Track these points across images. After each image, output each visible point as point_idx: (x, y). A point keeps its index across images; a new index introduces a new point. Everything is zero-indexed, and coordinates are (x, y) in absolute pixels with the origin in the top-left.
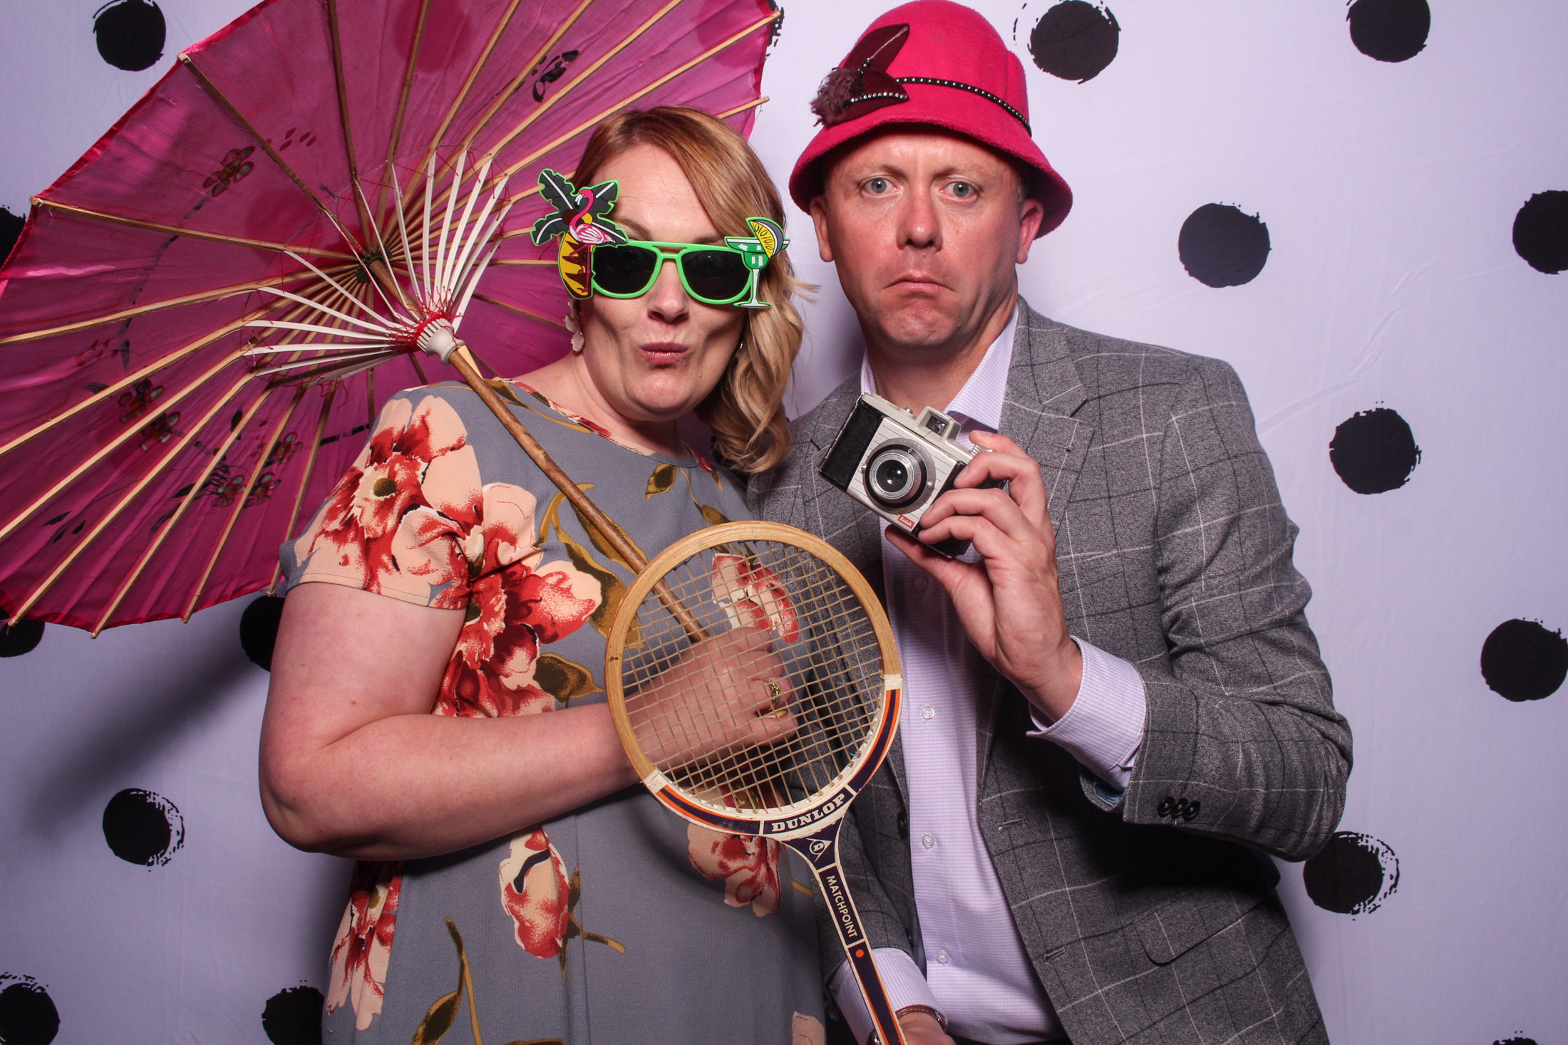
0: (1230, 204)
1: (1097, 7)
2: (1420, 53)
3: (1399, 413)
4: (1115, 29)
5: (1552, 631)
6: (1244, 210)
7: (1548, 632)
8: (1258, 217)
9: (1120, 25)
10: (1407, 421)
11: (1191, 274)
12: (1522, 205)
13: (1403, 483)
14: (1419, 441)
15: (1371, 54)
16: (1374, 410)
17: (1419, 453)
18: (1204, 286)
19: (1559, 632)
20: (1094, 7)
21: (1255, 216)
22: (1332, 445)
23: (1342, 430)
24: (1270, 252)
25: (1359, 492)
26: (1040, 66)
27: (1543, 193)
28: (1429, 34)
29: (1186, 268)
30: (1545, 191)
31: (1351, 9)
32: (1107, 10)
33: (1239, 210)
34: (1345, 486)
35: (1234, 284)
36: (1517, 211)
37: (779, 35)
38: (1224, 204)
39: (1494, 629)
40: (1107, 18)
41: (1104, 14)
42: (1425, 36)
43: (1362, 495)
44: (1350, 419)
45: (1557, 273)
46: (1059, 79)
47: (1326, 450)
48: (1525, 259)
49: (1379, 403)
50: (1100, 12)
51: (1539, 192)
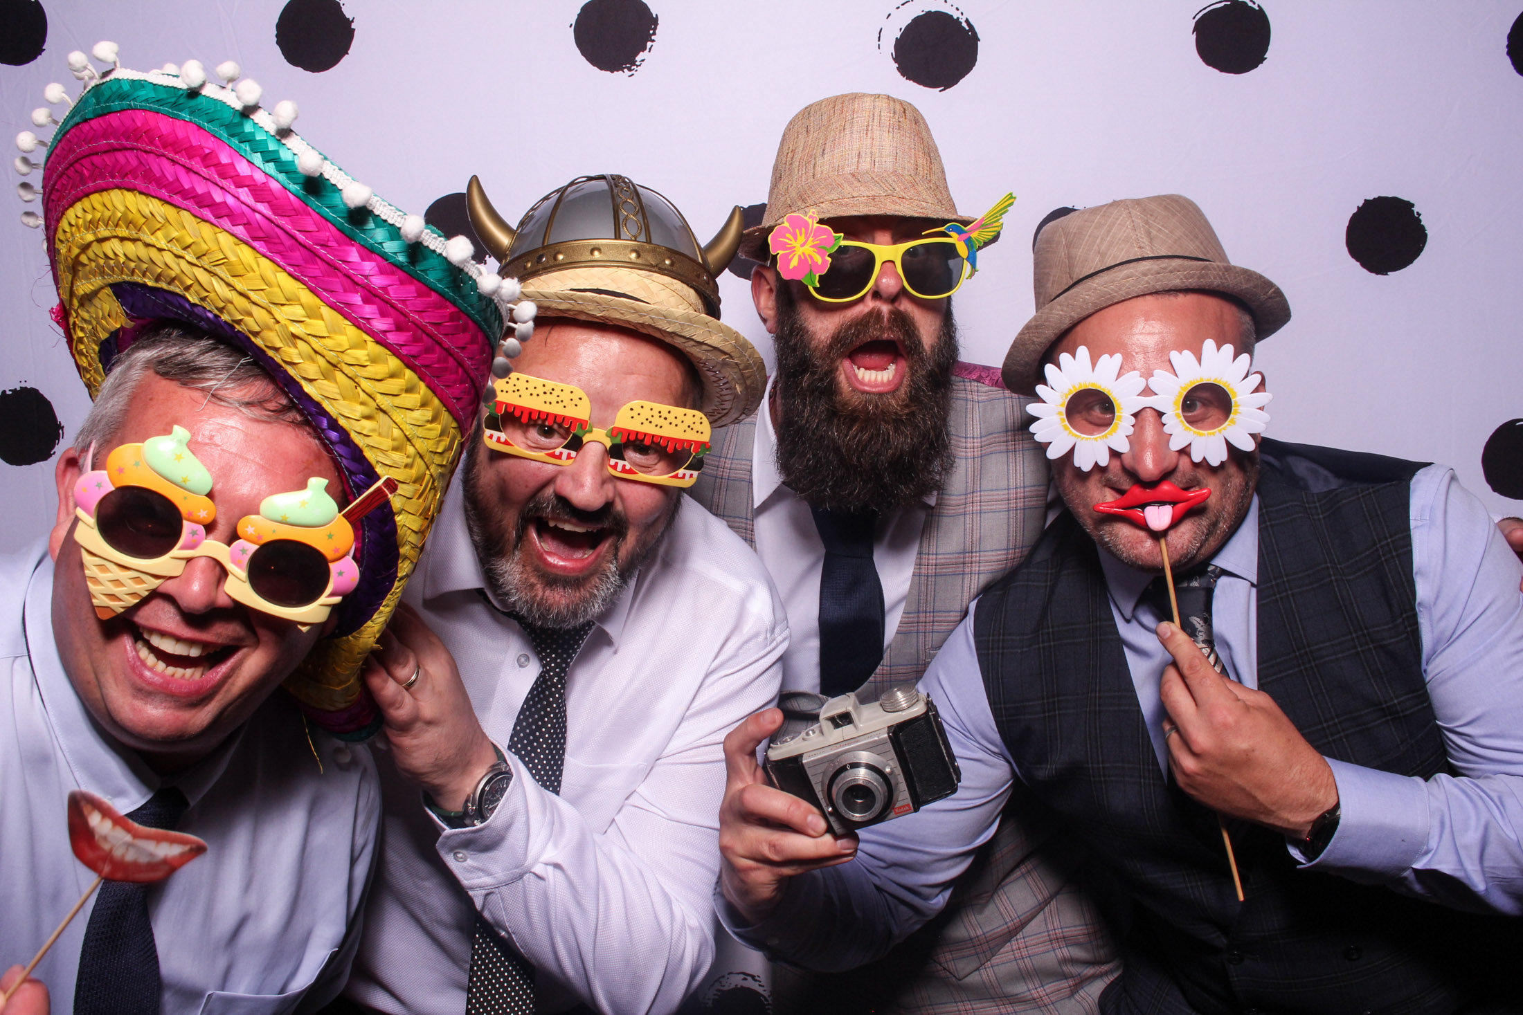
1: (958, 18)
2: (1260, 66)
4: (975, 38)
9: (980, 36)
12: (1355, 210)
15: (1215, 67)
20: (955, 18)
26: (903, 75)
27: (1374, 199)
28: (1270, 47)
30: (1376, 197)
31: (1196, 23)
32: (967, 21)
36: (1350, 216)
37: (653, 41)
40: (967, 28)
41: (964, 25)
42: (1267, 50)
45: (1387, 274)
46: (921, 87)
48: (1357, 261)
50: (961, 23)
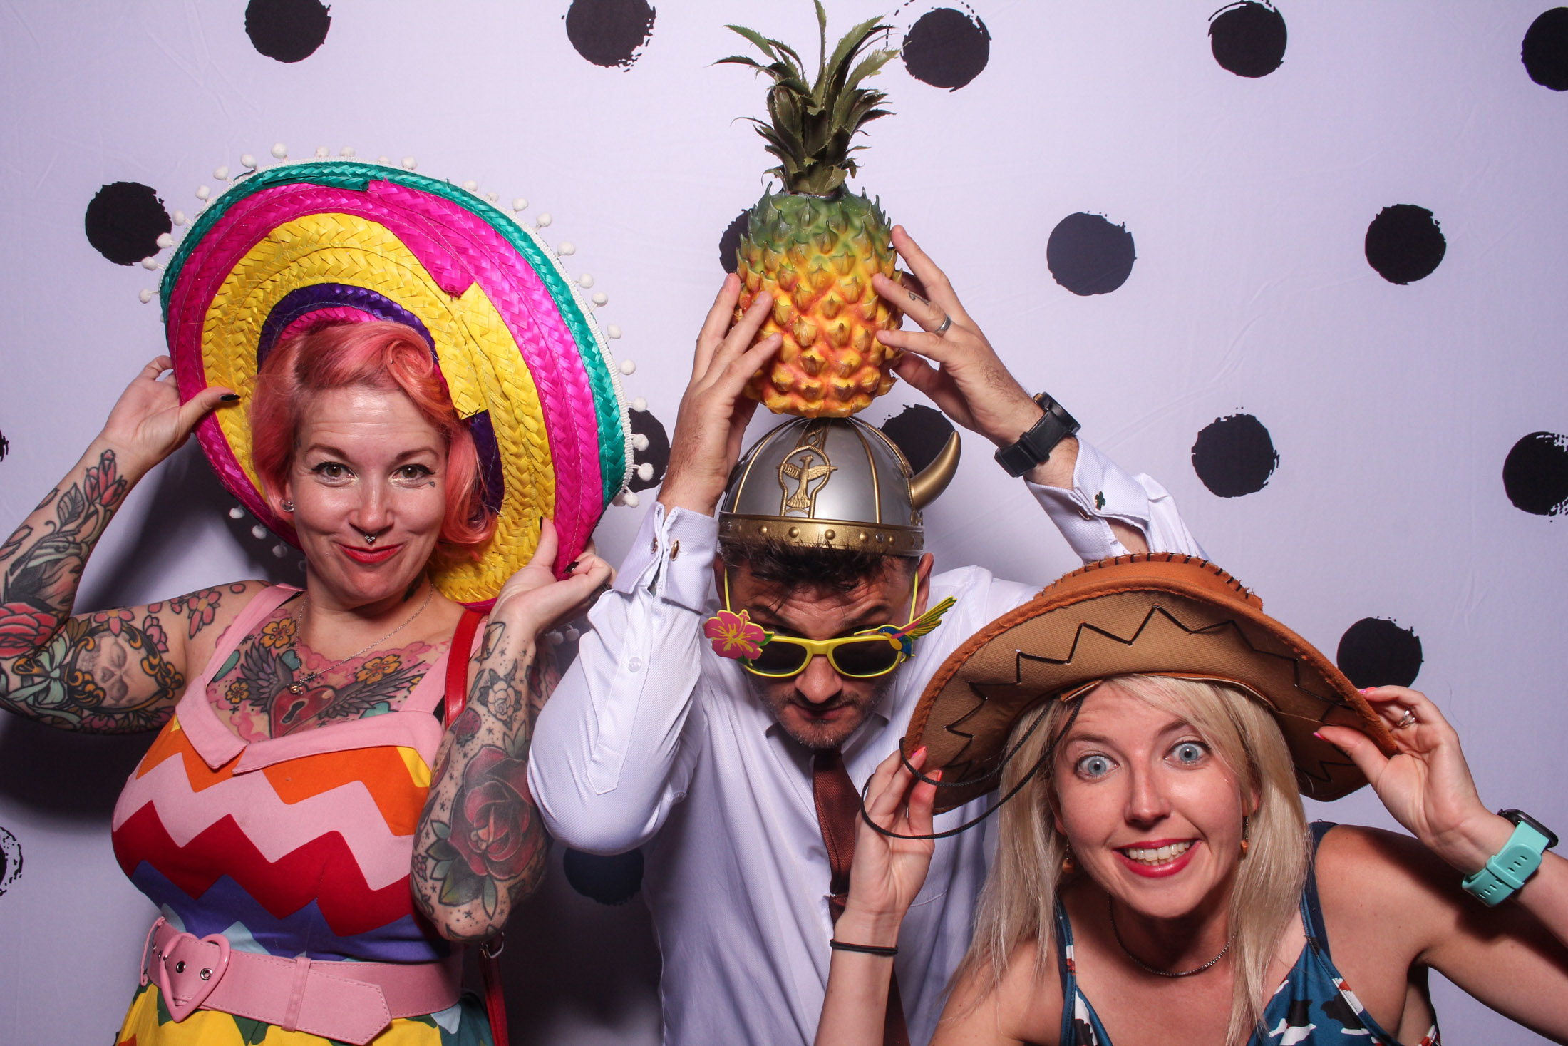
0: (1097, 213)
1: (969, 16)
2: (1277, 69)
3: (1258, 419)
4: (986, 37)
5: (1405, 629)
6: (1110, 220)
7: (1401, 630)
8: (1124, 226)
9: (991, 35)
10: (1265, 427)
11: (1059, 282)
12: (1374, 218)
13: (1263, 486)
14: (1277, 445)
15: (1231, 69)
16: (1234, 416)
17: (1278, 457)
18: (1071, 293)
19: (1412, 630)
20: (966, 15)
21: (1121, 225)
22: (1194, 450)
23: (1204, 435)
24: (1135, 261)
25: (1220, 495)
26: (912, 74)
27: (1393, 207)
28: (1286, 51)
29: (1054, 277)
30: (1395, 204)
31: (1213, 25)
32: (978, 19)
33: (1105, 220)
34: (1206, 489)
35: (1101, 292)
36: (1369, 224)
37: (650, 35)
38: (1091, 213)
39: (1350, 627)
40: (978, 27)
41: (975, 23)
42: (1282, 53)
43: (1223, 499)
44: (1211, 424)
45: (1406, 284)
46: (931, 87)
47: (1189, 455)
48: (1377, 269)
49: (1240, 408)
50: (972, 21)
51: (1390, 206)
